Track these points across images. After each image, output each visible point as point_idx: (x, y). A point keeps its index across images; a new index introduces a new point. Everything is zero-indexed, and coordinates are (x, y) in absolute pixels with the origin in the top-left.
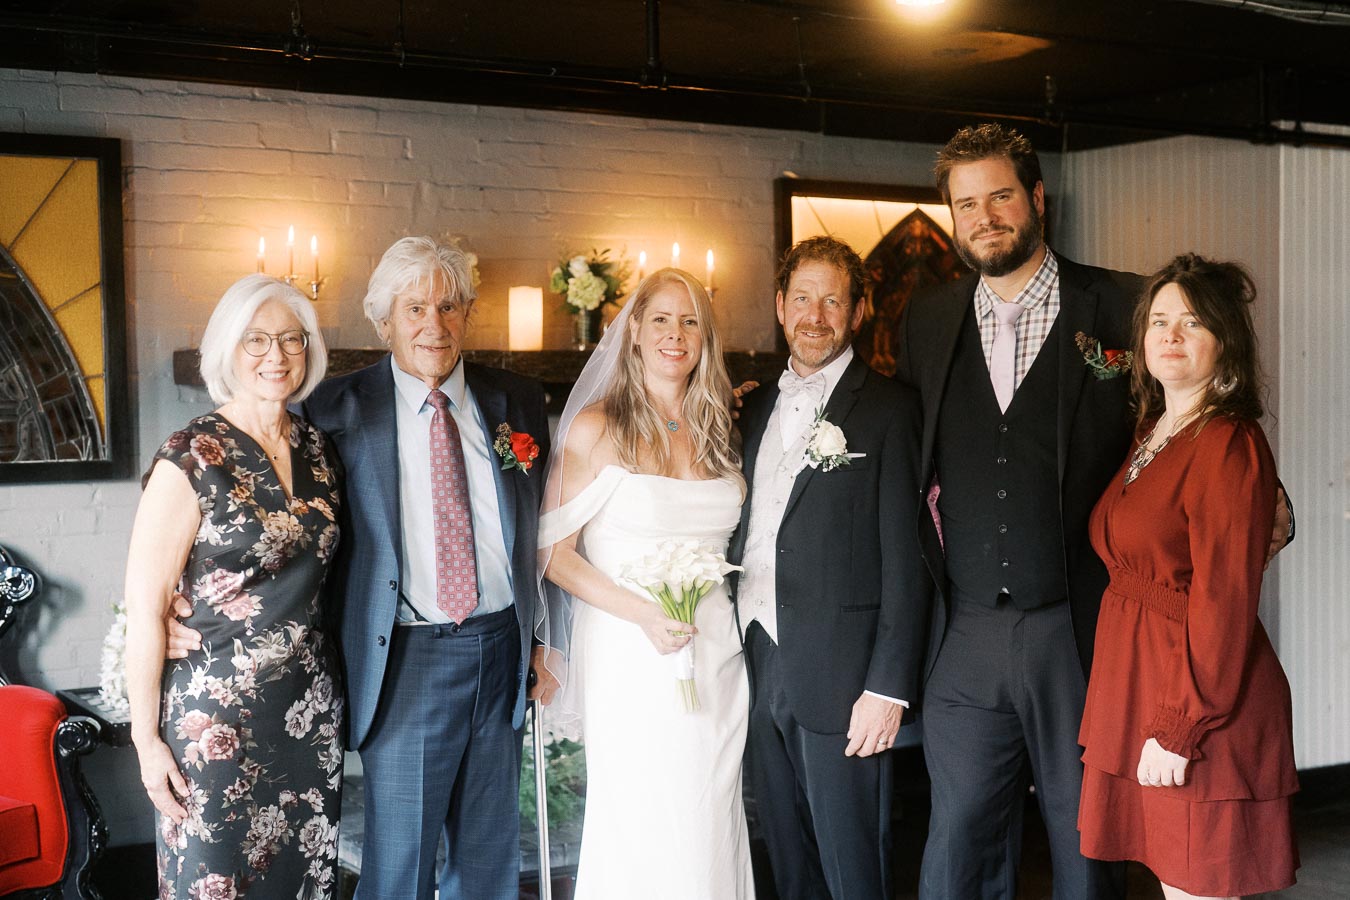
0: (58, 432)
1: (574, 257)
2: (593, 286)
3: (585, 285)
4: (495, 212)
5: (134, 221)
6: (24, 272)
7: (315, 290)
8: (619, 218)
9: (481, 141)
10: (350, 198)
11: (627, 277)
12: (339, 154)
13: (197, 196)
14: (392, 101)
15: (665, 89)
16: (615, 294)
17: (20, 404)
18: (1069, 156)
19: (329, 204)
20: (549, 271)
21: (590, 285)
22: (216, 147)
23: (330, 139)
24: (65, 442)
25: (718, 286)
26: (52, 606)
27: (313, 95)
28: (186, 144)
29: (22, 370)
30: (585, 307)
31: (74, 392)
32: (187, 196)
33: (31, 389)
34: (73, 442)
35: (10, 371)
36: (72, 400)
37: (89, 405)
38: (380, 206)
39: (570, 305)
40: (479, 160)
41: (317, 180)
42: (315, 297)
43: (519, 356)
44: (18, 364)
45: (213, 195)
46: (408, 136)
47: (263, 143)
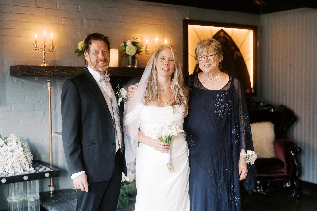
1: (127, 40)
2: (133, 48)
3: (131, 48)
4: (105, 27)
7: (52, 49)
8: (140, 30)
9: (101, 7)
10: (63, 22)
11: (143, 46)
12: (59, 9)
13: (17, 21)
16: (139, 51)
18: (262, 15)
19: (56, 24)
20: (120, 44)
21: (132, 48)
22: (23, 6)
23: (57, 5)
30: (131, 55)
32: (14, 21)
38: (71, 25)
39: (126, 54)
40: (100, 12)
41: (53, 17)
42: (52, 51)
45: (22, 21)
46: (79, 5)
47: (37, 6)
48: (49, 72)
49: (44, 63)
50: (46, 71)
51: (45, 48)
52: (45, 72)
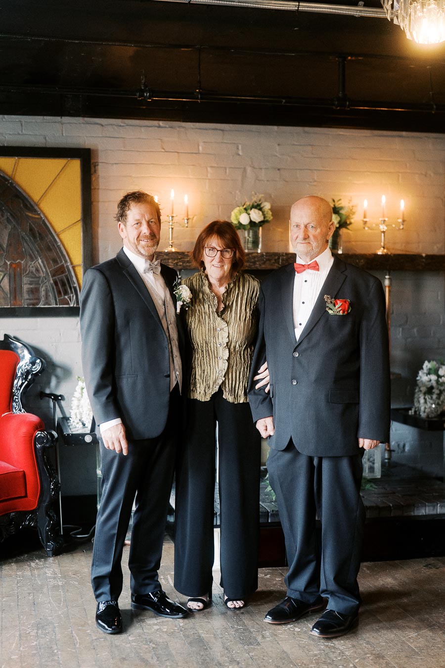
0: (59, 293)
4: (287, 181)
5: (98, 189)
6: (44, 214)
7: (186, 222)
8: (355, 184)
9: (279, 145)
10: (209, 175)
11: (354, 213)
12: (203, 153)
13: (130, 176)
14: (231, 125)
15: (349, 109)
16: (346, 223)
17: (42, 278)
19: (198, 179)
22: (140, 151)
23: (198, 146)
24: (63, 297)
25: (405, 219)
26: (57, 377)
27: (189, 124)
28: (125, 151)
29: (42, 262)
31: (67, 273)
32: (124, 176)
33: (47, 271)
34: (66, 297)
35: (37, 262)
36: (66, 277)
37: (74, 279)
38: (224, 180)
40: (278, 155)
41: (192, 167)
42: (186, 226)
43: (290, 255)
44: (41, 259)
45: (139, 176)
46: (240, 144)
47: (164, 149)
48: (174, 262)
49: (171, 246)
50: (170, 261)
51: (173, 222)
52: (168, 262)
